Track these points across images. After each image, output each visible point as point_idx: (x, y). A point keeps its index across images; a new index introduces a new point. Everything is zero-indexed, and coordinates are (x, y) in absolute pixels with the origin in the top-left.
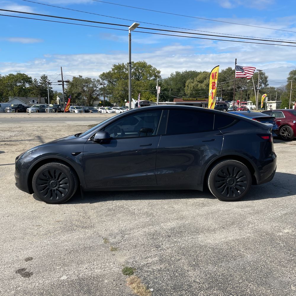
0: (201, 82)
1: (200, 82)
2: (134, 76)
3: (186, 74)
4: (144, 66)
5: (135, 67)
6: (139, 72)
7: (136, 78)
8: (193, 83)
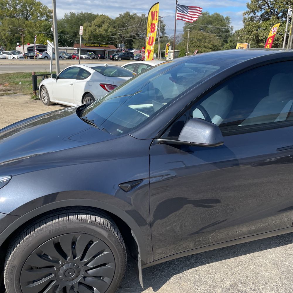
0: (100, 26)
1: (98, 27)
2: (20, 14)
3: (82, 16)
4: (32, 3)
5: (22, 4)
6: (27, 10)
7: (24, 17)
8: (90, 26)
